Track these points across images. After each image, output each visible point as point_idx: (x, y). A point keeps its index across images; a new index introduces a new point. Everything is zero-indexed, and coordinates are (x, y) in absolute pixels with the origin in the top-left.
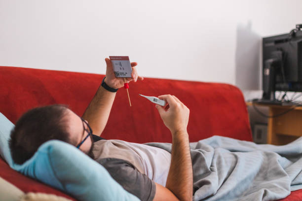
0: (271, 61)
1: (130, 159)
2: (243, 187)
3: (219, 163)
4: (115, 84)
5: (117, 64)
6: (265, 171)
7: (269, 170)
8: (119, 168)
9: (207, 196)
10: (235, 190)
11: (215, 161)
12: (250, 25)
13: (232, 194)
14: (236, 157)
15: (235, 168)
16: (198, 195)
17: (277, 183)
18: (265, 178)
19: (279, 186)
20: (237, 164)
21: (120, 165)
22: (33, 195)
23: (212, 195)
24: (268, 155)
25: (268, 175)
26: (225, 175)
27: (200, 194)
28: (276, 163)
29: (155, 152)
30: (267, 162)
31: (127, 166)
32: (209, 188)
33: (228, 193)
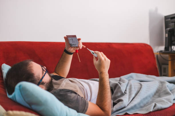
0: (168, 29)
1: (76, 89)
2: (145, 102)
3: (130, 89)
4: (71, 50)
5: (70, 40)
6: (159, 92)
7: (162, 91)
8: (66, 95)
9: (121, 108)
10: (139, 104)
11: (128, 88)
12: (157, 9)
13: (138, 106)
14: (141, 85)
15: (140, 92)
16: (115, 108)
17: (165, 99)
18: (159, 96)
19: (166, 101)
20: (141, 89)
21: (67, 93)
22: (11, 112)
23: (125, 107)
24: (162, 83)
25: (161, 94)
26: (133, 95)
27: (117, 107)
28: (165, 87)
29: (93, 84)
30: (161, 87)
31: (72, 93)
32: (122, 103)
33: (135, 106)
